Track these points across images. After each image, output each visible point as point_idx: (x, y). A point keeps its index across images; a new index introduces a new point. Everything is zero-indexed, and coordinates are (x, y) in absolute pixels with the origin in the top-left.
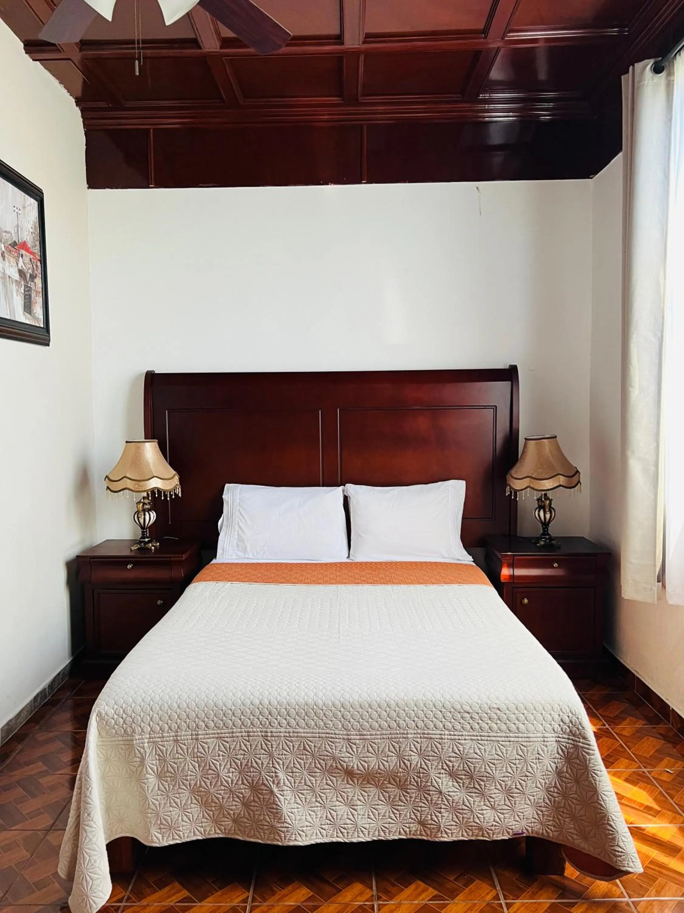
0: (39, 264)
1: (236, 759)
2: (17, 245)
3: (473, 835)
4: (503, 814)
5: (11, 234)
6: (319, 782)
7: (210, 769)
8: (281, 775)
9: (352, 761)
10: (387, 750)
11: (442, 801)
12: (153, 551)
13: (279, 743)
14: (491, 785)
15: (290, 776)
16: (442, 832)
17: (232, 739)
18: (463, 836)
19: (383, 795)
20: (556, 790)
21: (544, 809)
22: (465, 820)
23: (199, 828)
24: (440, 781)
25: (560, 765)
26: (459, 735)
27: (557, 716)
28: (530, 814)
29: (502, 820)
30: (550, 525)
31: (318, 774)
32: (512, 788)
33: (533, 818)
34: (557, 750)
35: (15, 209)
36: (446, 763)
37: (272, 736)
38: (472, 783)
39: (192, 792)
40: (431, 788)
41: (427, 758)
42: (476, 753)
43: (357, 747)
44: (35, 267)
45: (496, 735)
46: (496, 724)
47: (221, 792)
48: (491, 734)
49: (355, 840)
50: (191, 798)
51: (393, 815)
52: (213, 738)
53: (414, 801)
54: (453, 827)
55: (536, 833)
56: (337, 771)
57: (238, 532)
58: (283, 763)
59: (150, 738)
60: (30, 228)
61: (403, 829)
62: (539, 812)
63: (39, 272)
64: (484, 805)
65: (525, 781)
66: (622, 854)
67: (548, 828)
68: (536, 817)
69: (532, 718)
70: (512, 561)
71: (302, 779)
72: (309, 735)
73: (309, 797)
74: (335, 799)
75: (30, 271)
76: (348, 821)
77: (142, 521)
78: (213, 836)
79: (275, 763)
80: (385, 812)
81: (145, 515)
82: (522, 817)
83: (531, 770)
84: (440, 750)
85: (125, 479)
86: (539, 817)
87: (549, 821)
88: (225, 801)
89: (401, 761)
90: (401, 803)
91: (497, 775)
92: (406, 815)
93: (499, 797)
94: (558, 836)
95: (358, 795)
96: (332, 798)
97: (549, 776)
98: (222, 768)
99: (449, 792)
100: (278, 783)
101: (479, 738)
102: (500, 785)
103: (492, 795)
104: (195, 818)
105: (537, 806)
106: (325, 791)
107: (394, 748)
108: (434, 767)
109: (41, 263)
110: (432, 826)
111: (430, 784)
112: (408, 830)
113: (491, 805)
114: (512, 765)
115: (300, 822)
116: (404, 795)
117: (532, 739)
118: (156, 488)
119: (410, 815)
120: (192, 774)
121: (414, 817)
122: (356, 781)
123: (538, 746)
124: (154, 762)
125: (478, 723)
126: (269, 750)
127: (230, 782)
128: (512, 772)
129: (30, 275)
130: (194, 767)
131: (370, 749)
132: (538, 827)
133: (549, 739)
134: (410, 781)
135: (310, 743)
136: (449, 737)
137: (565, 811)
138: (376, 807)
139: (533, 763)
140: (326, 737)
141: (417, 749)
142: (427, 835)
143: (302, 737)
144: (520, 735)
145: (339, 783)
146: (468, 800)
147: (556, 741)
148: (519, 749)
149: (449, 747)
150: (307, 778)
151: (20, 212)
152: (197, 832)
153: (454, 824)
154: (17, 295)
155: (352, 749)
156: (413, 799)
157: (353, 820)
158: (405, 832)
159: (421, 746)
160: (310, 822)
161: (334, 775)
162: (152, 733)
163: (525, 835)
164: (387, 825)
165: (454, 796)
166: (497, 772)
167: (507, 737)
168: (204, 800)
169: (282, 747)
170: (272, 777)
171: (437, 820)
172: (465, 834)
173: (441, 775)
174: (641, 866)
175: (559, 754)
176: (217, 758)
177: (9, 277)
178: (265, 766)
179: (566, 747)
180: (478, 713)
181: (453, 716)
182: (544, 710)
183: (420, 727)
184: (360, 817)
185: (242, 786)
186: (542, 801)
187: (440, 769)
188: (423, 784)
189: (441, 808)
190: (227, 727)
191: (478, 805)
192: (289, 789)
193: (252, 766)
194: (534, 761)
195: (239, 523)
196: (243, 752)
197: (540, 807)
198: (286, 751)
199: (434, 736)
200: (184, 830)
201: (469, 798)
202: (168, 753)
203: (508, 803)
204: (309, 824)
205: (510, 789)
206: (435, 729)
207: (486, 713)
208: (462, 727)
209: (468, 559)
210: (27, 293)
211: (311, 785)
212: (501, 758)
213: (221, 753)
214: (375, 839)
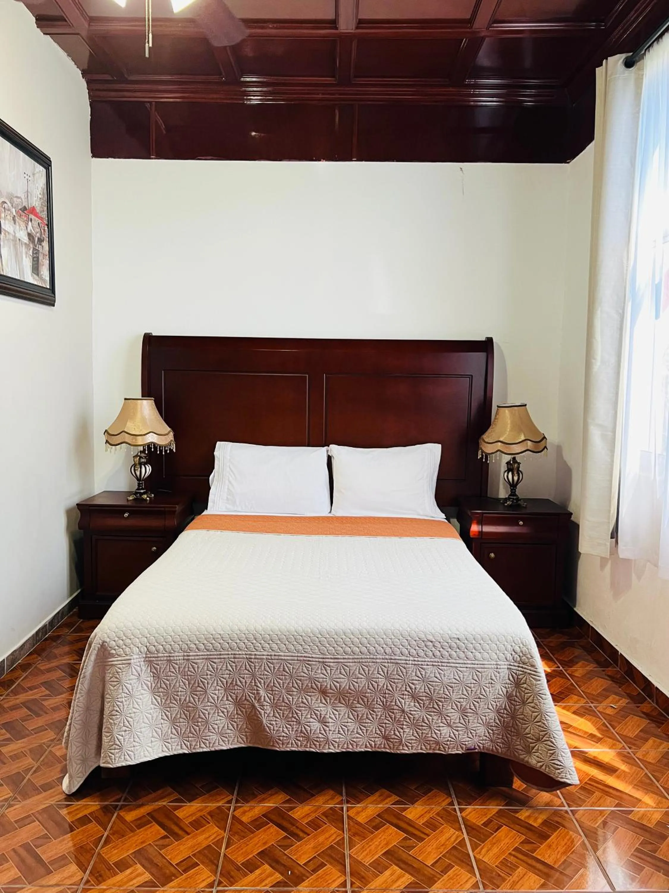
0: (46, 228)
1: (223, 678)
2: (26, 210)
3: (430, 749)
4: (457, 731)
5: (22, 200)
6: (295, 700)
7: (199, 686)
8: (262, 693)
9: (326, 681)
10: (357, 673)
11: (404, 718)
12: (148, 502)
13: (262, 665)
14: (448, 706)
15: (270, 694)
16: (403, 745)
17: (219, 660)
18: (421, 749)
19: (352, 714)
20: (505, 712)
21: (494, 728)
22: (424, 735)
23: (185, 742)
24: (403, 701)
25: (510, 690)
26: (422, 661)
27: (510, 646)
28: (482, 732)
29: (457, 736)
30: (517, 487)
31: (295, 693)
32: (467, 709)
33: (484, 736)
34: (508, 677)
35: (25, 175)
36: (409, 686)
37: (255, 659)
38: (432, 704)
39: (182, 706)
40: (395, 707)
41: (393, 680)
42: (436, 677)
43: (331, 670)
44: (42, 231)
45: (454, 661)
46: (456, 652)
47: (207, 708)
48: (450, 661)
49: (325, 751)
50: (181, 713)
51: (360, 731)
52: (203, 659)
53: (379, 719)
54: (413, 741)
55: (487, 749)
56: (312, 690)
57: (228, 486)
58: (264, 682)
59: (146, 657)
60: (39, 193)
61: (369, 743)
62: (490, 731)
63: (46, 236)
64: (441, 722)
65: (478, 703)
66: (561, 767)
67: (498, 745)
68: (487, 735)
69: (488, 647)
70: (481, 518)
71: (280, 697)
72: (288, 658)
73: (286, 713)
74: (309, 716)
75: (38, 235)
76: (320, 735)
77: (138, 473)
78: (198, 751)
79: (257, 681)
80: (354, 729)
81: (141, 468)
82: (474, 735)
83: (484, 693)
84: (405, 674)
85: (123, 433)
86: (490, 736)
87: (499, 738)
88: (210, 716)
89: (369, 683)
90: (368, 721)
91: (454, 697)
92: (372, 731)
93: (455, 716)
94: (505, 752)
95: (330, 714)
96: (306, 715)
97: (500, 700)
98: (209, 686)
99: (411, 711)
100: (259, 699)
101: (440, 664)
102: (456, 705)
103: (448, 714)
104: (183, 732)
105: (488, 725)
106: (300, 708)
107: (364, 671)
108: (398, 689)
109: (48, 228)
110: (395, 740)
111: (394, 704)
112: (373, 744)
113: (447, 723)
114: (468, 689)
115: (278, 732)
116: (371, 714)
117: (486, 666)
118: (152, 442)
119: (376, 730)
120: (182, 690)
121: (379, 732)
122: (328, 701)
123: (491, 672)
124: (149, 679)
125: (439, 651)
126: (252, 670)
127: (216, 699)
128: (467, 695)
129: (38, 238)
130: (184, 684)
131: (343, 671)
132: (488, 744)
133: (502, 667)
134: (377, 701)
135: (289, 665)
136: (413, 662)
137: (513, 730)
138: (346, 724)
139: (486, 687)
140: (304, 660)
141: (384, 673)
142: (390, 747)
143: (282, 659)
144: (476, 662)
145: (313, 702)
146: (427, 718)
147: (508, 668)
148: (474, 674)
149: (413, 671)
150: (285, 697)
151: (30, 179)
152: (184, 746)
153: (414, 738)
154: (26, 257)
155: (326, 670)
156: (378, 717)
157: (325, 734)
158: (371, 745)
159: (387, 670)
160: (286, 733)
161: (309, 694)
162: (148, 653)
163: (476, 751)
164: (355, 740)
165: (415, 714)
166: (454, 694)
167: (465, 664)
168: (192, 715)
169: (264, 668)
170: (254, 694)
171: (399, 735)
172: (423, 747)
173: (405, 697)
174: (577, 778)
175: (509, 679)
176: (205, 676)
177: (19, 239)
178: (248, 684)
179: (516, 674)
180: (440, 642)
181: (418, 644)
182: (498, 641)
183: (388, 653)
184: (331, 732)
185: (227, 702)
186: (493, 721)
187: (403, 691)
188: (388, 704)
189: (403, 725)
190: (216, 650)
191: (436, 723)
192: (268, 704)
193: (236, 685)
194: (487, 685)
195: (229, 478)
196: (228, 672)
197: (491, 726)
198: (268, 672)
199: (400, 662)
200: (173, 742)
201: (428, 716)
202: (162, 671)
203: (462, 721)
204: (285, 735)
205: (465, 708)
206: (401, 655)
207: (448, 643)
208: (425, 654)
209: (441, 516)
210: (35, 255)
211: (288, 702)
212: (458, 682)
213: (209, 673)
214: (344, 750)
